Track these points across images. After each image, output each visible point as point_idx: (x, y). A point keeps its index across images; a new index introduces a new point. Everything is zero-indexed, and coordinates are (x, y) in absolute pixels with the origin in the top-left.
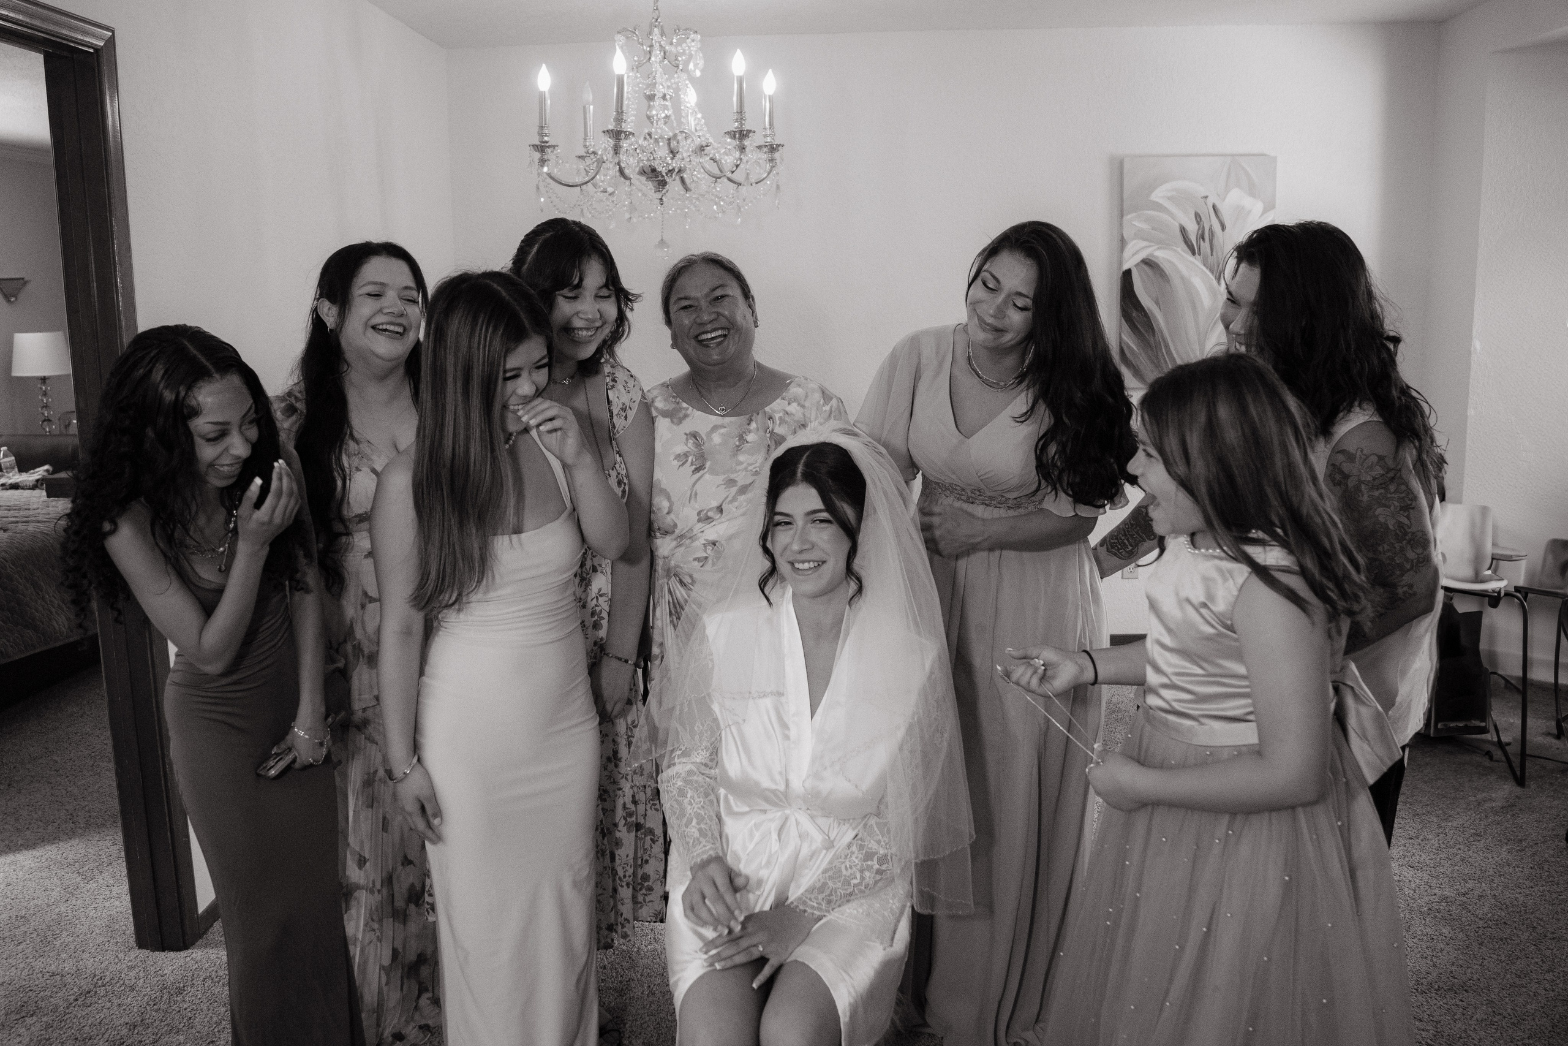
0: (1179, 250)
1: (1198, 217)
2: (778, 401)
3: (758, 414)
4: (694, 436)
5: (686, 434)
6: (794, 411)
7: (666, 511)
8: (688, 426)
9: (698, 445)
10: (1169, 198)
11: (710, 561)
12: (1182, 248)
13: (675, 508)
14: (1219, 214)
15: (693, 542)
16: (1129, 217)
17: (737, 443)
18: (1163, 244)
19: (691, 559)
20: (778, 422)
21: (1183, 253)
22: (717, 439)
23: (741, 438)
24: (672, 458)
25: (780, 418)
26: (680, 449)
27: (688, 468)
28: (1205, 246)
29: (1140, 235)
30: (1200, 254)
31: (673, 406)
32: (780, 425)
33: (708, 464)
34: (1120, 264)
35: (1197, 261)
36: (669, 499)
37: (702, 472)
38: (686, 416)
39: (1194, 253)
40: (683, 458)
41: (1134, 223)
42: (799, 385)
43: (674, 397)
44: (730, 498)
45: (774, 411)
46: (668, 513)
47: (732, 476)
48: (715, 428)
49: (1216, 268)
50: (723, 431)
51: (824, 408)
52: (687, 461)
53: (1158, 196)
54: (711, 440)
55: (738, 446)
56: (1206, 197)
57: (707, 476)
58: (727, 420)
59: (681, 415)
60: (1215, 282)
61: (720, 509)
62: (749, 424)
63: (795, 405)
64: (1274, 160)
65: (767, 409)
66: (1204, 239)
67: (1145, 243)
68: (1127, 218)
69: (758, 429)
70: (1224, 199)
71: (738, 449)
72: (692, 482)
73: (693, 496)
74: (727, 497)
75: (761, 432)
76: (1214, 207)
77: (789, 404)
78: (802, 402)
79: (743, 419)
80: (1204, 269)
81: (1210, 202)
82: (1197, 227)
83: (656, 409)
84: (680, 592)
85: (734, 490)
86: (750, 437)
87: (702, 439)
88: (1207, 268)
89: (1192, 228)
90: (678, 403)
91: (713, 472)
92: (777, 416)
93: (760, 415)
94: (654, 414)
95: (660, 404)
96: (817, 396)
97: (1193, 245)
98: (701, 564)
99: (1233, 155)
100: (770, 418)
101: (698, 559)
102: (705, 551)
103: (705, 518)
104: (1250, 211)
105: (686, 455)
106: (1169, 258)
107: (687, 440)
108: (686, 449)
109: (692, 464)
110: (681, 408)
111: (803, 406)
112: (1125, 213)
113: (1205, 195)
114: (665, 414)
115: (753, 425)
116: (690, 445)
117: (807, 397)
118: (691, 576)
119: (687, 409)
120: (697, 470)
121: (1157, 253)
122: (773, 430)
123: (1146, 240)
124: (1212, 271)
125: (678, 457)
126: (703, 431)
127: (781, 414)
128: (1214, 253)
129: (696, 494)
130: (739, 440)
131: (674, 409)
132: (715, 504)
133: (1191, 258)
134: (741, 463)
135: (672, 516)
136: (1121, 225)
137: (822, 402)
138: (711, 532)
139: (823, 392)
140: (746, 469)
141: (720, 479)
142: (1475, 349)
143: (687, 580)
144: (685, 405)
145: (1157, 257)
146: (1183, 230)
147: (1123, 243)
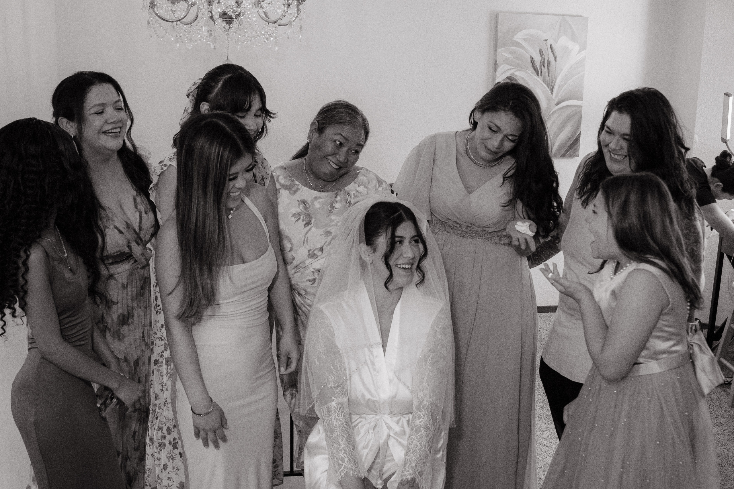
0: (529, 72)
1: (541, 52)
2: (352, 184)
3: (341, 191)
4: (304, 202)
5: (298, 201)
6: (362, 191)
7: (289, 249)
8: (299, 196)
9: (306, 208)
10: (524, 39)
11: (317, 281)
12: (531, 71)
13: (294, 249)
14: (554, 51)
15: (305, 270)
16: (500, 50)
17: (330, 209)
18: (520, 68)
19: (305, 280)
20: (353, 197)
21: (532, 74)
22: (317, 205)
23: (332, 206)
24: (291, 215)
25: (354, 194)
26: (296, 210)
27: (301, 223)
28: (545, 70)
29: (507, 61)
30: (541, 75)
31: (290, 182)
32: (354, 198)
33: (313, 221)
34: (494, 79)
35: (539, 79)
36: (291, 242)
37: (310, 226)
38: (298, 189)
39: (538, 74)
40: (297, 216)
41: (503, 54)
42: (364, 175)
43: (290, 177)
44: (328, 243)
45: (350, 190)
46: (290, 251)
47: (329, 229)
48: (316, 198)
49: (550, 84)
50: (320, 200)
51: (379, 189)
52: (299, 219)
53: (519, 37)
54: (314, 205)
55: (330, 210)
56: (547, 40)
57: (313, 229)
58: (323, 194)
59: (295, 189)
60: (550, 93)
61: (322, 249)
62: (336, 197)
63: (362, 187)
64: (587, 19)
65: (346, 188)
66: (544, 66)
67: (509, 67)
68: (499, 50)
69: (341, 201)
70: (557, 43)
71: (330, 212)
72: (305, 232)
73: (306, 241)
74: (326, 242)
75: (343, 202)
76: (551, 46)
77: (359, 186)
78: (367, 185)
79: (332, 194)
80: (543, 84)
81: (549, 43)
82: (540, 58)
83: (280, 183)
84: (298, 299)
85: (330, 238)
86: (337, 205)
87: (309, 204)
88: (545, 83)
89: (538, 59)
90: (293, 181)
91: (317, 227)
92: (352, 193)
93: (342, 192)
94: (278, 186)
95: (282, 180)
96: (375, 182)
97: (538, 70)
98: (311, 283)
99: (563, 15)
100: (348, 194)
101: (309, 280)
102: (314, 275)
103: (312, 255)
104: (572, 50)
105: (299, 214)
106: (522, 76)
107: (299, 204)
108: (299, 210)
109: (303, 220)
110: (295, 185)
111: (367, 188)
112: (498, 47)
113: (546, 39)
114: (286, 187)
115: (339, 198)
116: (301, 208)
117: (369, 182)
118: (305, 291)
119: (298, 185)
120: (307, 224)
121: (516, 73)
122: (350, 202)
123: (509, 64)
124: (548, 87)
125: (294, 215)
126: (309, 199)
127: (354, 192)
128: (550, 75)
129: (307, 240)
130: (331, 207)
131: (290, 185)
132: (319, 246)
133: (536, 77)
134: (332, 221)
135: (292, 253)
136: (495, 55)
137: (377, 186)
138: (317, 264)
139: (378, 180)
140: (336, 225)
141: (321, 231)
142: (696, 140)
143: (303, 292)
144: (297, 182)
145: (516, 76)
146: (532, 60)
147: (496, 65)
